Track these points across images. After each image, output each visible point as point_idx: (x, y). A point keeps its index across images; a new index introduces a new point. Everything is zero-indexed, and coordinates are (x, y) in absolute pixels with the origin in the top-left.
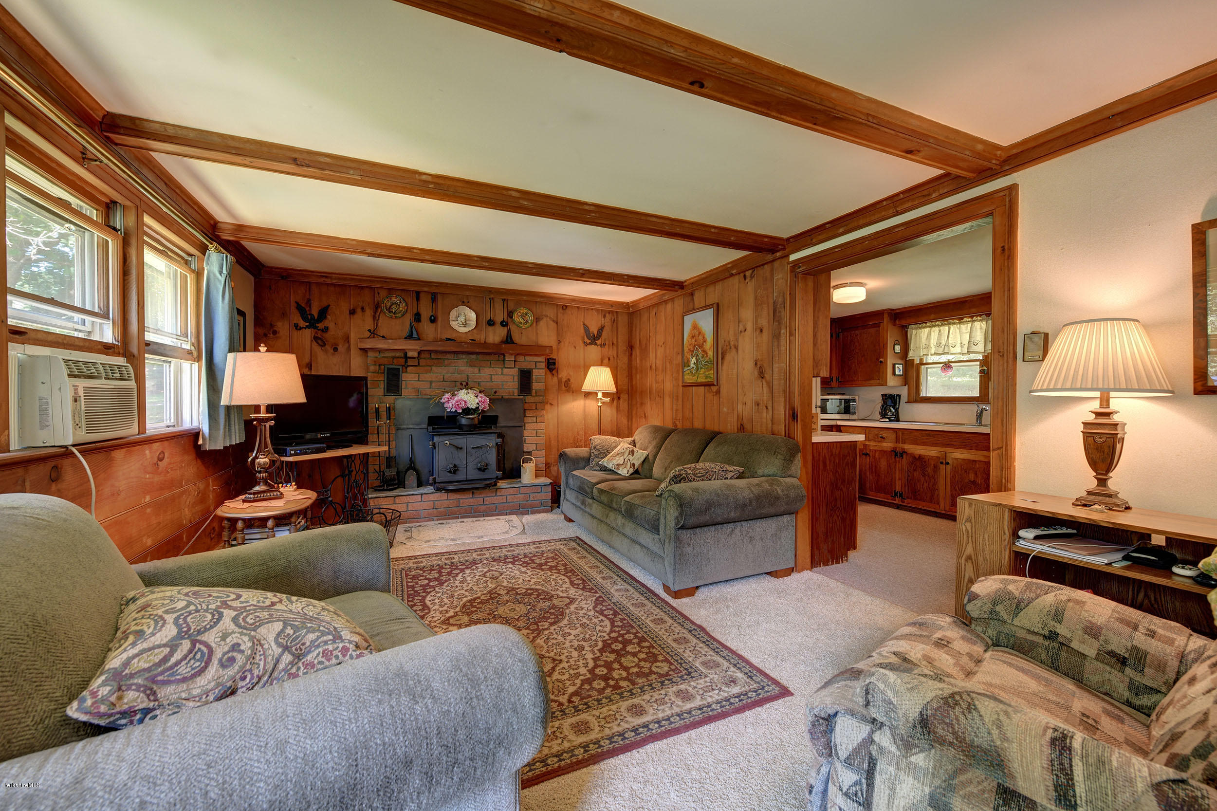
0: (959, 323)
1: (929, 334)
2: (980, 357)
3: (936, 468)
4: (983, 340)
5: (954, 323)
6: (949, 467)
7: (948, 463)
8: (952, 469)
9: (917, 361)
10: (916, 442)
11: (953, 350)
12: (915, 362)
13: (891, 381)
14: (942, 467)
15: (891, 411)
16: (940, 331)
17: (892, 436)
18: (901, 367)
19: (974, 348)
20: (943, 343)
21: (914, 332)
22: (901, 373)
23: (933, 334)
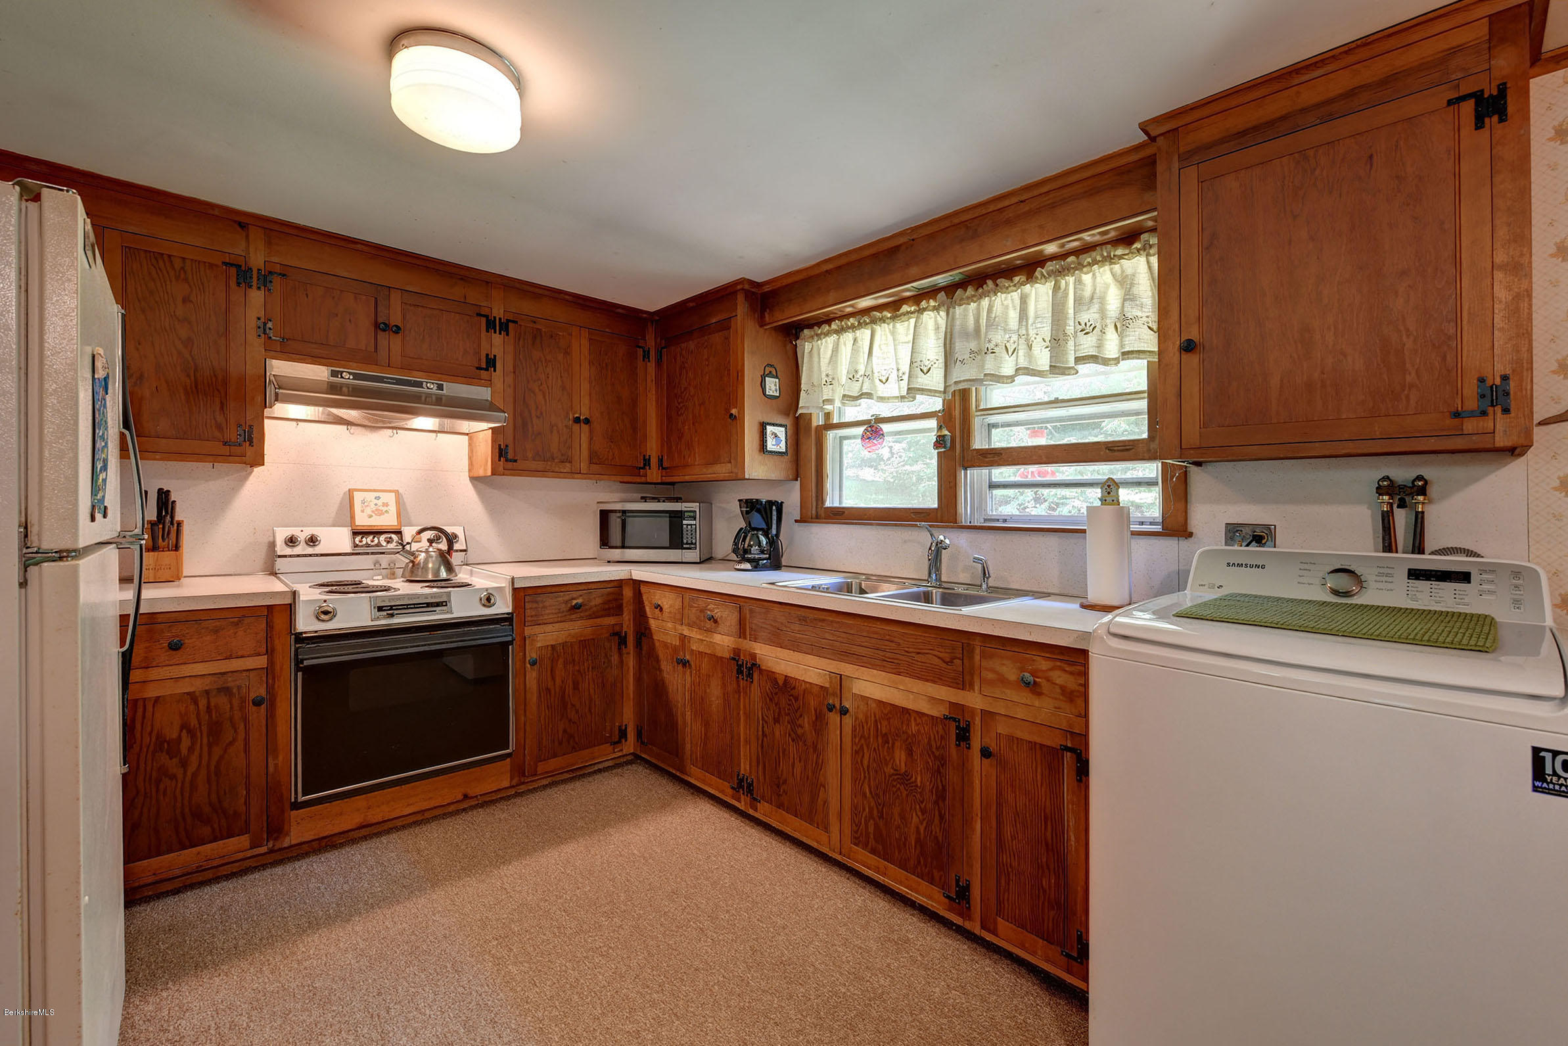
0: (893, 318)
1: (836, 350)
2: (936, 404)
3: (819, 722)
4: (942, 360)
5: (883, 320)
6: (848, 721)
7: (844, 712)
8: (854, 730)
9: (818, 420)
10: (777, 639)
11: (882, 391)
12: (814, 424)
13: (755, 467)
14: (834, 718)
15: (759, 544)
16: (855, 340)
17: (728, 616)
18: (781, 432)
19: (923, 381)
20: (862, 369)
21: (808, 346)
22: (782, 447)
23: (842, 347)
